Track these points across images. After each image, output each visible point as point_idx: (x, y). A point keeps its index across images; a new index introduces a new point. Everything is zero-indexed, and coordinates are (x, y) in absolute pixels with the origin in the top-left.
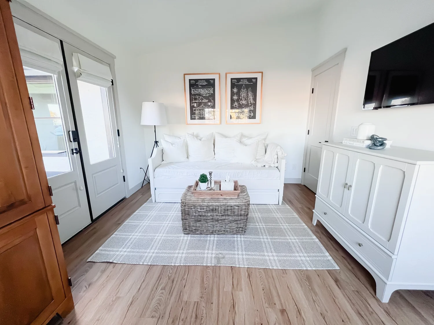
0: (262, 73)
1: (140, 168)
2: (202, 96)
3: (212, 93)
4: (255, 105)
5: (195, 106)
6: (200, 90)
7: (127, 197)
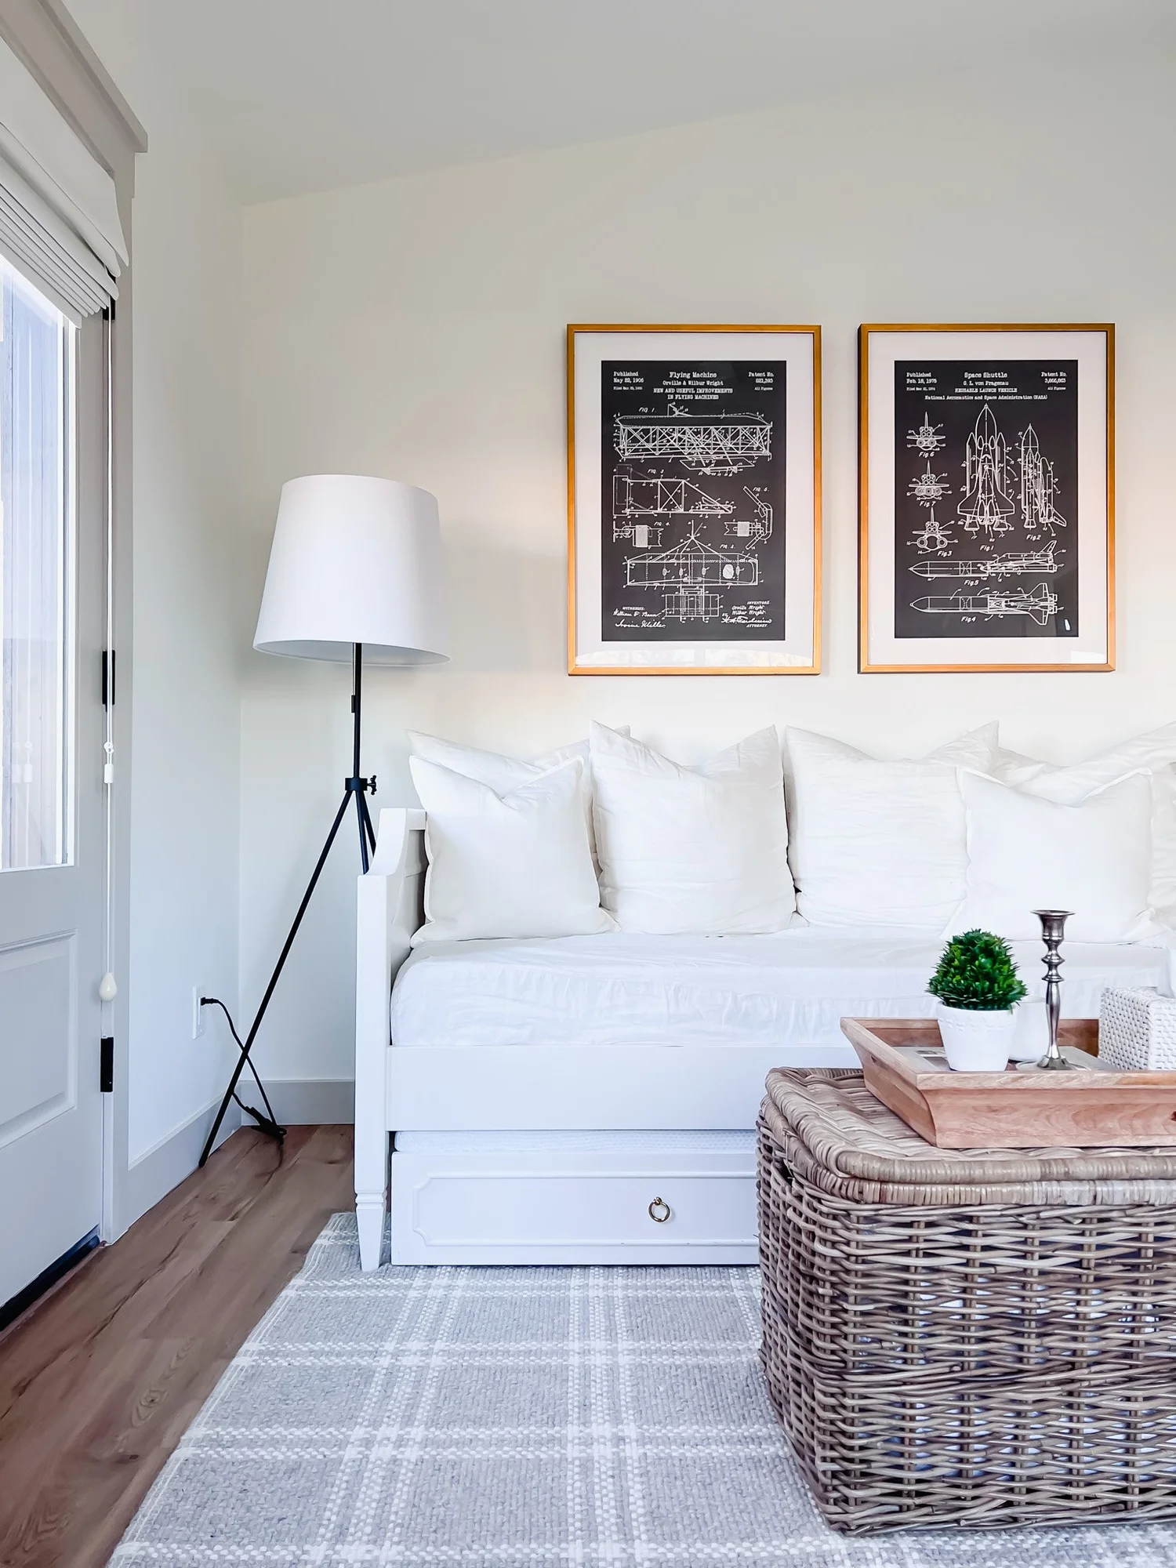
0: (1109, 330)
1: (204, 1001)
2: (694, 477)
3: (763, 458)
4: (1067, 538)
5: (642, 541)
6: (676, 435)
7: (110, 1235)
